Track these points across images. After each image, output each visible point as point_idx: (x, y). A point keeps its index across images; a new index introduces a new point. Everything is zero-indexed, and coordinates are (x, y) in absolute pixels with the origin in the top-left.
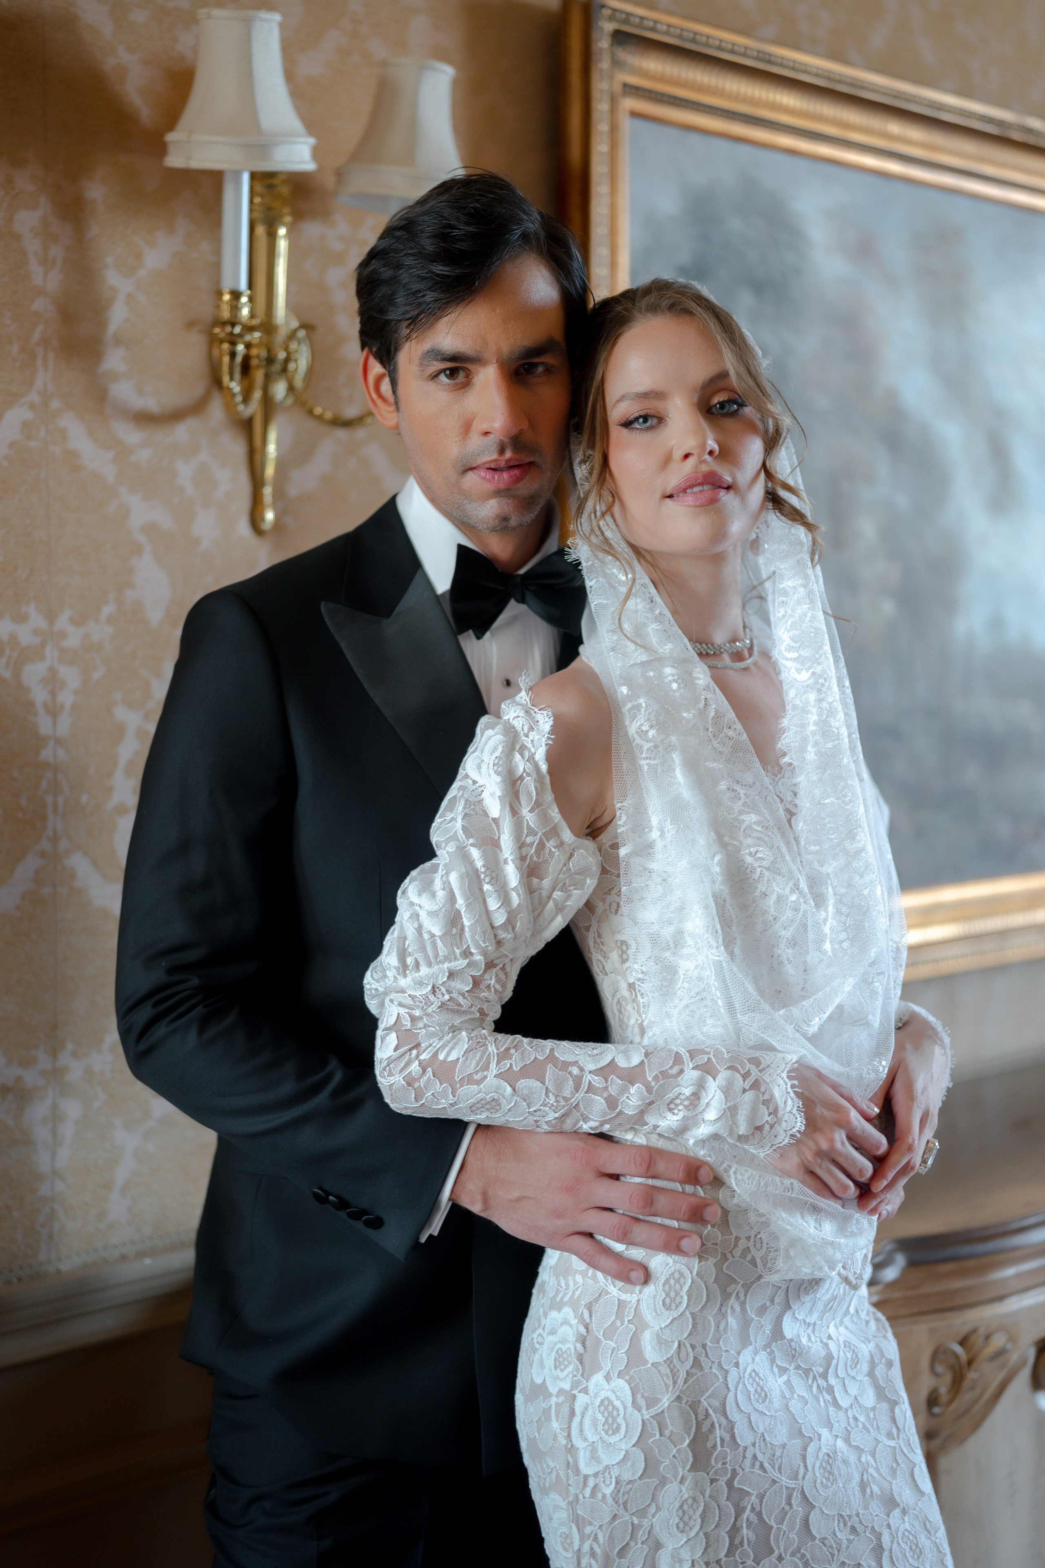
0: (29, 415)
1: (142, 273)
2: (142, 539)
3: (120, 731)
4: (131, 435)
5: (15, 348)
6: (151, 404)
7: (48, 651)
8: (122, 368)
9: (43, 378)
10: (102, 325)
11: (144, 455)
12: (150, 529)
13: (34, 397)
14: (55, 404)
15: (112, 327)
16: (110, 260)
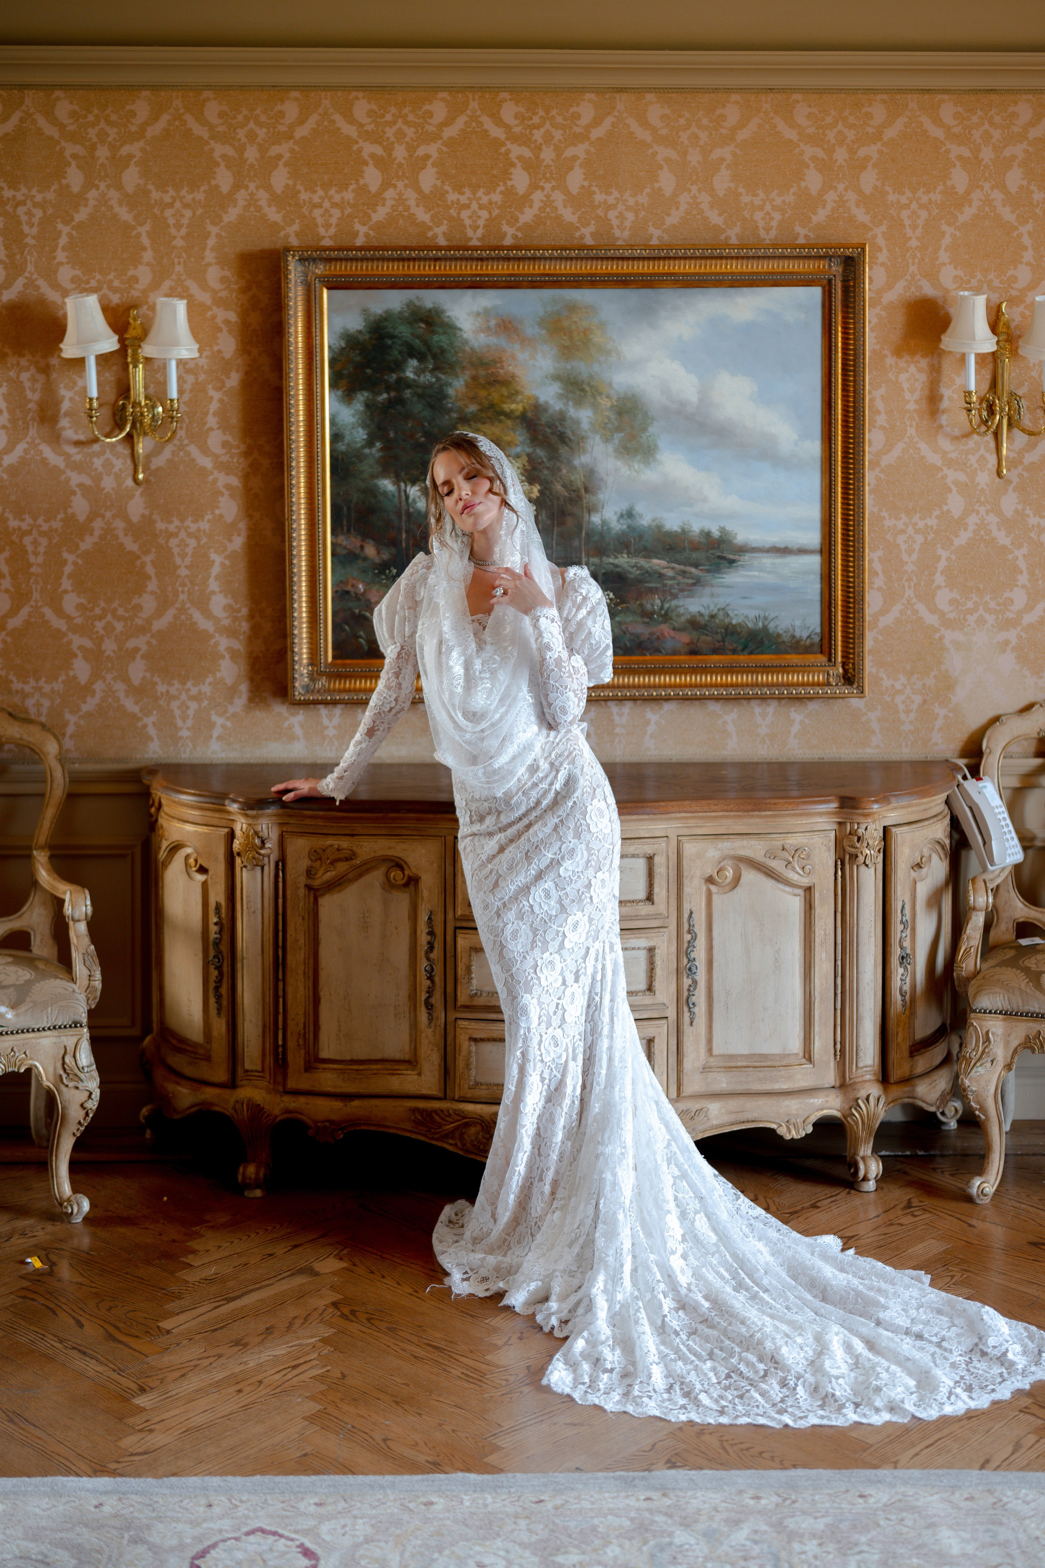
0: (26, 446)
1: (76, 389)
2: (77, 489)
3: (65, 562)
4: (72, 450)
5: (20, 422)
6: (82, 437)
7: (34, 532)
8: (68, 425)
9: (32, 432)
10: (59, 411)
11: (78, 458)
12: (81, 485)
13: (28, 439)
14: (37, 441)
15: (63, 411)
16: (62, 386)
